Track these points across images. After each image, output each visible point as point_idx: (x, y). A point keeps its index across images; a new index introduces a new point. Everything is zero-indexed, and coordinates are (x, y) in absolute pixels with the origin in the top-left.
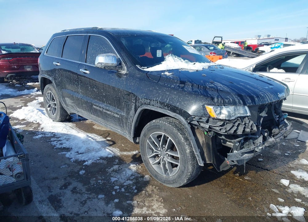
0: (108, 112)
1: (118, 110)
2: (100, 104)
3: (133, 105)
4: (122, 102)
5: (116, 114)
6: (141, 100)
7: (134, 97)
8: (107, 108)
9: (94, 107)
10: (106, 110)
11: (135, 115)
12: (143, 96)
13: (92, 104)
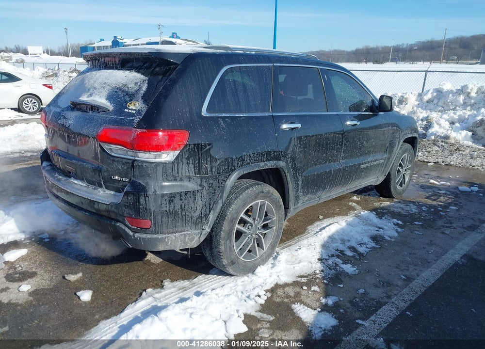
1: (382, 154)
2: (368, 159)
3: (397, 140)
5: (381, 159)
8: (375, 158)
9: (362, 166)
10: (374, 162)
13: (360, 164)
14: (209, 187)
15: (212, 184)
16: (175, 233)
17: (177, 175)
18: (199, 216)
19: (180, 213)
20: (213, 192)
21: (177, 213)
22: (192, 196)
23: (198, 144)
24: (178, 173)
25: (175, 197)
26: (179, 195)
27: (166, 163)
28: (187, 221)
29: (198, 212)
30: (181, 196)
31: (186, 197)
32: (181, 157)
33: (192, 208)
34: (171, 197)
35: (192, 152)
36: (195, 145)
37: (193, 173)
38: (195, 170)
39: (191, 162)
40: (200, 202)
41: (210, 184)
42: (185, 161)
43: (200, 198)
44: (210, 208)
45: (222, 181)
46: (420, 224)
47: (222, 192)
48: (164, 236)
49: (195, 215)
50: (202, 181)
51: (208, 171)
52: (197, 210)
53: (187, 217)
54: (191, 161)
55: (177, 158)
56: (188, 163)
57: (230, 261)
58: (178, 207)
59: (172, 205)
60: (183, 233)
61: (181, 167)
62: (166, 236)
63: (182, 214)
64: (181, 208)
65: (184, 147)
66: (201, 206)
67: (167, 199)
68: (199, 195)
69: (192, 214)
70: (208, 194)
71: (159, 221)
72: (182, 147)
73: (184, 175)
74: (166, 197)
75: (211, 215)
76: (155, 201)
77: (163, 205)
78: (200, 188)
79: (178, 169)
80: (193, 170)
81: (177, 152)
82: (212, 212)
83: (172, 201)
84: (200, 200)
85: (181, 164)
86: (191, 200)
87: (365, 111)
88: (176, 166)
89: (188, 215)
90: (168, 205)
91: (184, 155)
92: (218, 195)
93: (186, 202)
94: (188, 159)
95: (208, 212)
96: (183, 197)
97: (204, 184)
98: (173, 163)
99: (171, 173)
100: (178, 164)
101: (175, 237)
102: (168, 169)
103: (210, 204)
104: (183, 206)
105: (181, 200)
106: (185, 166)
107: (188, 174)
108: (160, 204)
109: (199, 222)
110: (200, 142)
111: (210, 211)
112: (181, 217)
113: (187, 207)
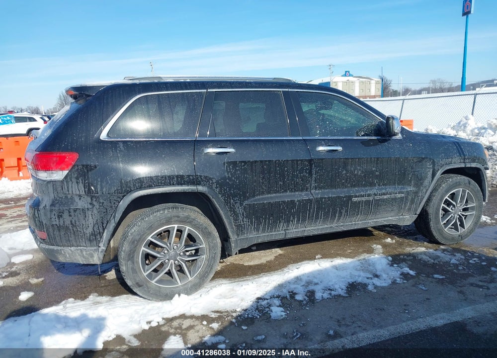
0: (385, 197)
1: (400, 187)
2: (367, 191)
3: (429, 171)
4: (409, 174)
5: (399, 193)
6: (441, 162)
7: (430, 160)
8: (384, 191)
9: (355, 199)
10: (381, 195)
11: (432, 181)
12: (442, 156)
13: (350, 197)
14: (100, 206)
15: (103, 203)
16: (71, 247)
17: (67, 193)
18: (92, 234)
19: (71, 228)
20: (105, 211)
21: (67, 228)
22: (82, 213)
23: (87, 166)
24: (68, 191)
25: (63, 213)
26: (68, 211)
27: (55, 181)
28: (80, 237)
29: (90, 230)
30: (70, 212)
31: (76, 214)
32: (70, 177)
33: (83, 225)
34: (60, 213)
35: (81, 173)
36: (83, 166)
37: (84, 192)
38: (85, 188)
39: (81, 182)
40: (91, 220)
41: (100, 203)
42: (74, 180)
43: (90, 216)
44: (103, 227)
45: (115, 202)
46: (441, 277)
47: (115, 211)
48: (59, 248)
49: (87, 232)
50: (92, 200)
51: (99, 191)
52: (88, 227)
53: (79, 233)
54: (80, 180)
55: (66, 177)
56: (77, 183)
57: (135, 283)
58: (68, 223)
59: (61, 219)
60: (79, 248)
61: (70, 186)
62: (61, 248)
63: (73, 230)
64: (72, 224)
65: (72, 168)
66: (92, 224)
67: (56, 214)
68: (90, 213)
69: (85, 231)
70: (99, 212)
71: (52, 234)
72: (70, 167)
73: (74, 193)
74: (54, 212)
75: (105, 234)
76: (45, 215)
77: (53, 220)
78: (90, 206)
79: (68, 188)
80: (83, 189)
81: (66, 172)
82: (106, 231)
83: (61, 216)
84: (90, 217)
85: (71, 182)
86: (81, 217)
87: (362, 136)
88: (65, 184)
89: (80, 231)
90: (57, 219)
91: (73, 175)
92: (112, 215)
93: (76, 218)
94: (77, 178)
95: (101, 231)
96: (72, 213)
97: (95, 203)
98: (62, 181)
99: (62, 191)
100: (67, 182)
101: (71, 250)
102: (58, 187)
103: (103, 224)
104: (73, 222)
105: (70, 216)
106: (75, 185)
107: (78, 193)
108: (49, 217)
109: (93, 239)
110: (89, 163)
111: (104, 230)
112: (72, 232)
113: (77, 223)
